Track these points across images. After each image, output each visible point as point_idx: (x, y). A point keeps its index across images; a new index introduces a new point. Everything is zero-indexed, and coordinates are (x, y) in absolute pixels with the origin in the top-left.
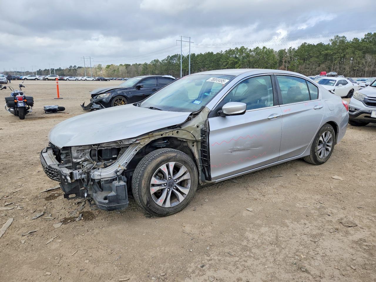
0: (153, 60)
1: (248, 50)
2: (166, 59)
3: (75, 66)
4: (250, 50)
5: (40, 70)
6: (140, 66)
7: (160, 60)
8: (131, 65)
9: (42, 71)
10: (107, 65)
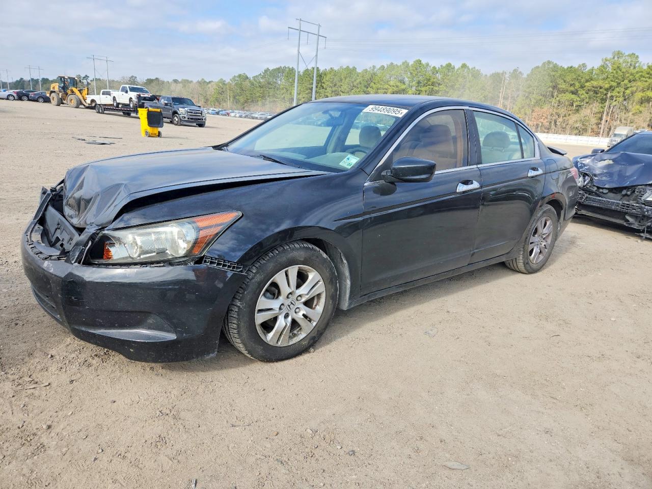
0: (237, 75)
1: (429, 69)
2: (262, 74)
3: (86, 76)
4: (434, 68)
5: (22, 79)
6: (210, 85)
7: (251, 76)
8: (195, 81)
9: (24, 81)
10: (148, 79)
